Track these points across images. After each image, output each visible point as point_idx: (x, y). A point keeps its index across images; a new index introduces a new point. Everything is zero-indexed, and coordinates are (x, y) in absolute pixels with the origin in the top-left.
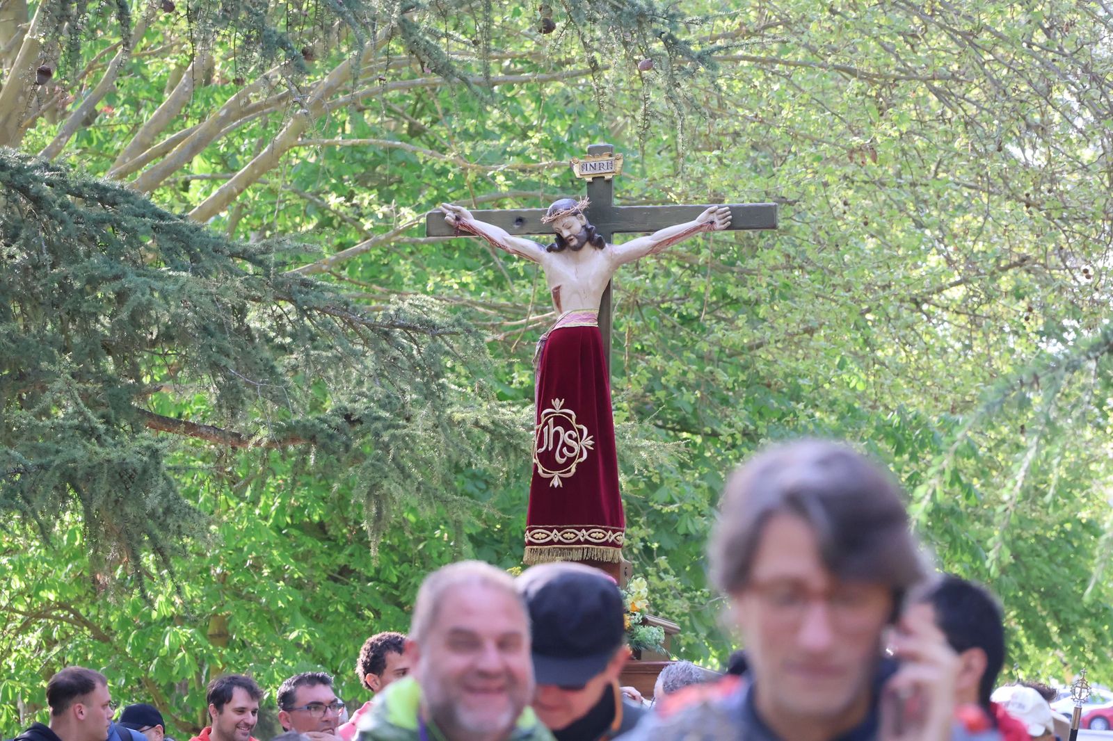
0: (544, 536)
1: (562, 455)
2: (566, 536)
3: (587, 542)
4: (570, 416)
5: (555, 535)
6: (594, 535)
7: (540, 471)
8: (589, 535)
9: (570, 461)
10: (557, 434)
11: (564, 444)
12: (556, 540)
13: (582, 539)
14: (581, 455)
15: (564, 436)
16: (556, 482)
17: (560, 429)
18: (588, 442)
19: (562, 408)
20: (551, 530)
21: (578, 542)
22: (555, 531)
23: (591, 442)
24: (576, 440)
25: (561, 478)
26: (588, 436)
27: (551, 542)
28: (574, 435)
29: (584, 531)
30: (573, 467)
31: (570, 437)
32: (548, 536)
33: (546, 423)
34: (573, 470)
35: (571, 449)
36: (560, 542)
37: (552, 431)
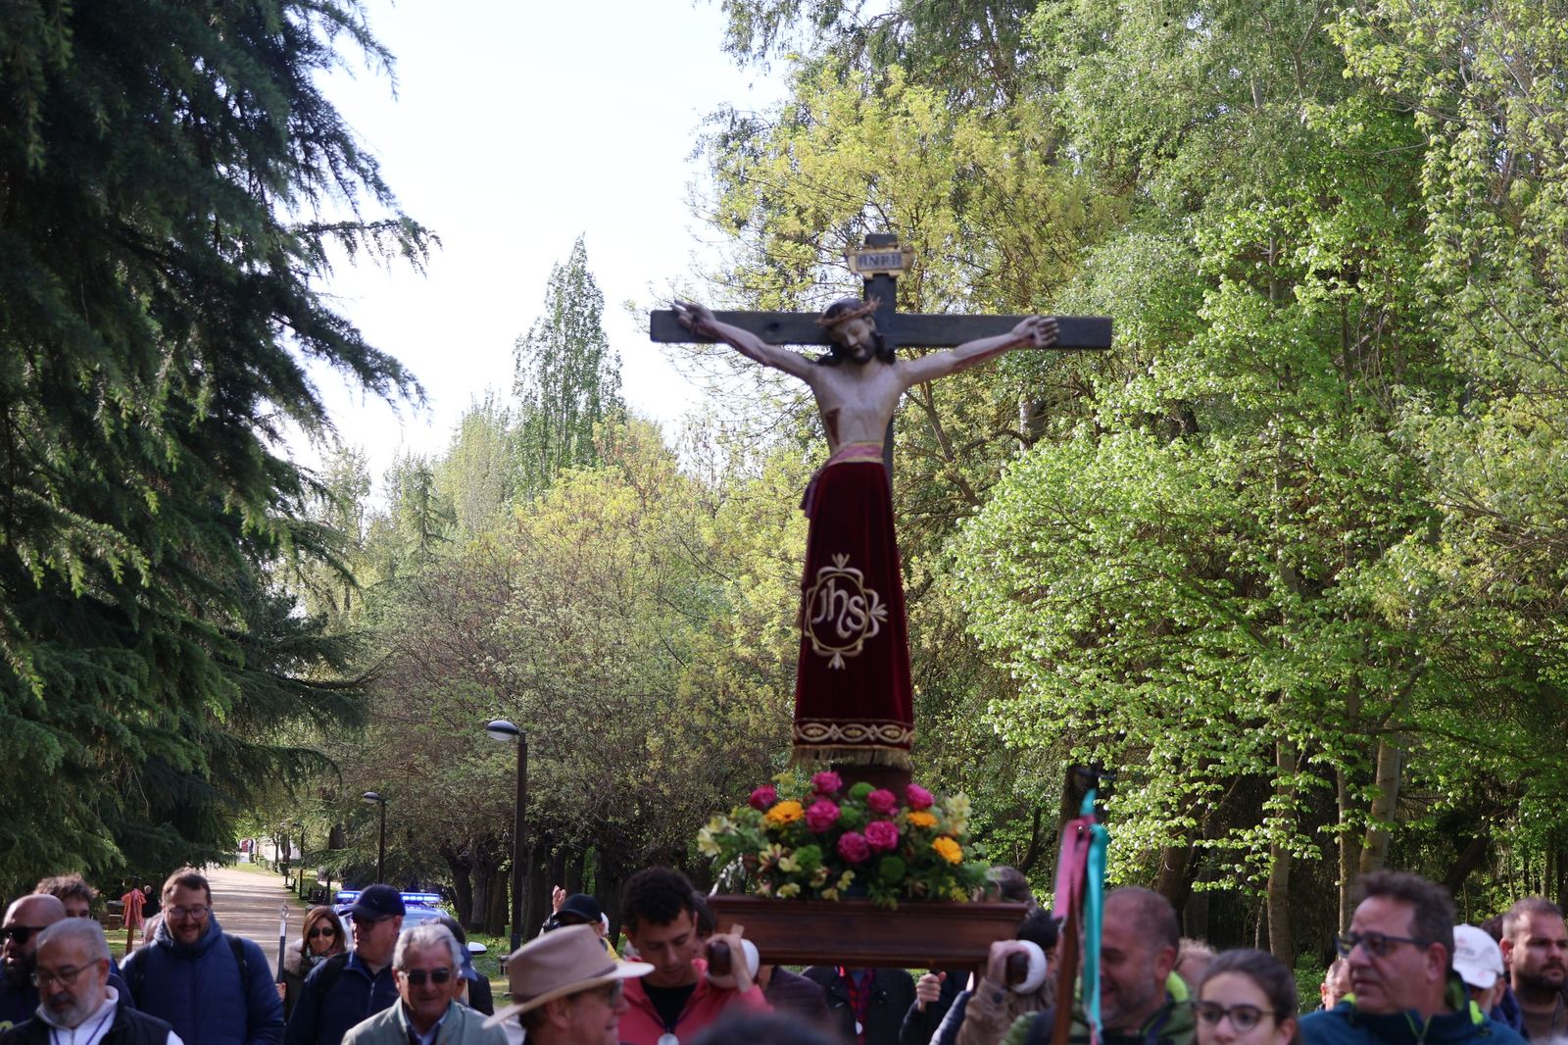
0: (820, 732)
1: (846, 628)
2: (849, 732)
3: (879, 741)
4: (856, 577)
5: (834, 731)
6: (888, 733)
7: (816, 647)
8: (883, 733)
9: (856, 635)
10: (839, 600)
11: (848, 613)
12: (835, 738)
13: (872, 738)
14: (870, 628)
15: (849, 604)
16: (837, 662)
17: (843, 593)
18: (879, 611)
19: (847, 566)
20: (829, 725)
21: (867, 741)
22: (834, 726)
23: (884, 612)
24: (863, 608)
25: (843, 657)
26: (880, 603)
27: (829, 741)
28: (861, 602)
29: (874, 727)
30: (860, 645)
31: (856, 604)
32: (825, 732)
33: (824, 585)
34: (860, 648)
35: (857, 620)
36: (840, 741)
37: (833, 595)
